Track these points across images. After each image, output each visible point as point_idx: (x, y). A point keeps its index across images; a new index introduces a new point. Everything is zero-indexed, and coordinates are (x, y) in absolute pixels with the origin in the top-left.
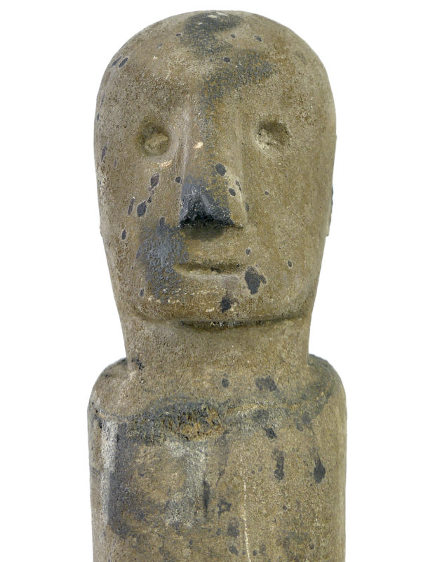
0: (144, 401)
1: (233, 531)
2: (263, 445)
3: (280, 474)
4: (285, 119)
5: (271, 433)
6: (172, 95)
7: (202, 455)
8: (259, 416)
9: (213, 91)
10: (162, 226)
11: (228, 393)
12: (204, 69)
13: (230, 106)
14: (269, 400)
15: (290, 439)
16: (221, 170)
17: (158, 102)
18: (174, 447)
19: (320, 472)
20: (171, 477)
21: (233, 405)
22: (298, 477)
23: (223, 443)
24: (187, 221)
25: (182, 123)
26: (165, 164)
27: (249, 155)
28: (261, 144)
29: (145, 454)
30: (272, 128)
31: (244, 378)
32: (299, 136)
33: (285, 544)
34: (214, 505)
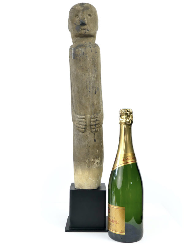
0: (76, 45)
1: (87, 57)
2: (89, 48)
3: (92, 52)
4: (91, 14)
5: (91, 48)
6: (79, 11)
7: (83, 50)
8: (89, 46)
9: (83, 10)
10: (78, 25)
11: (86, 44)
12: (82, 8)
13: (85, 12)
14: (90, 44)
15: (93, 48)
16: (84, 18)
17: (77, 12)
18: (80, 49)
19: (96, 52)
20: (80, 52)
21: (86, 45)
22: (94, 52)
23: (85, 48)
24: (81, 24)
25: (80, 14)
26: (78, 19)
27: (87, 18)
28: (89, 17)
29: (77, 50)
30: (90, 15)
31: (88, 42)
32: (93, 16)
33: (92, 58)
34: (85, 54)
